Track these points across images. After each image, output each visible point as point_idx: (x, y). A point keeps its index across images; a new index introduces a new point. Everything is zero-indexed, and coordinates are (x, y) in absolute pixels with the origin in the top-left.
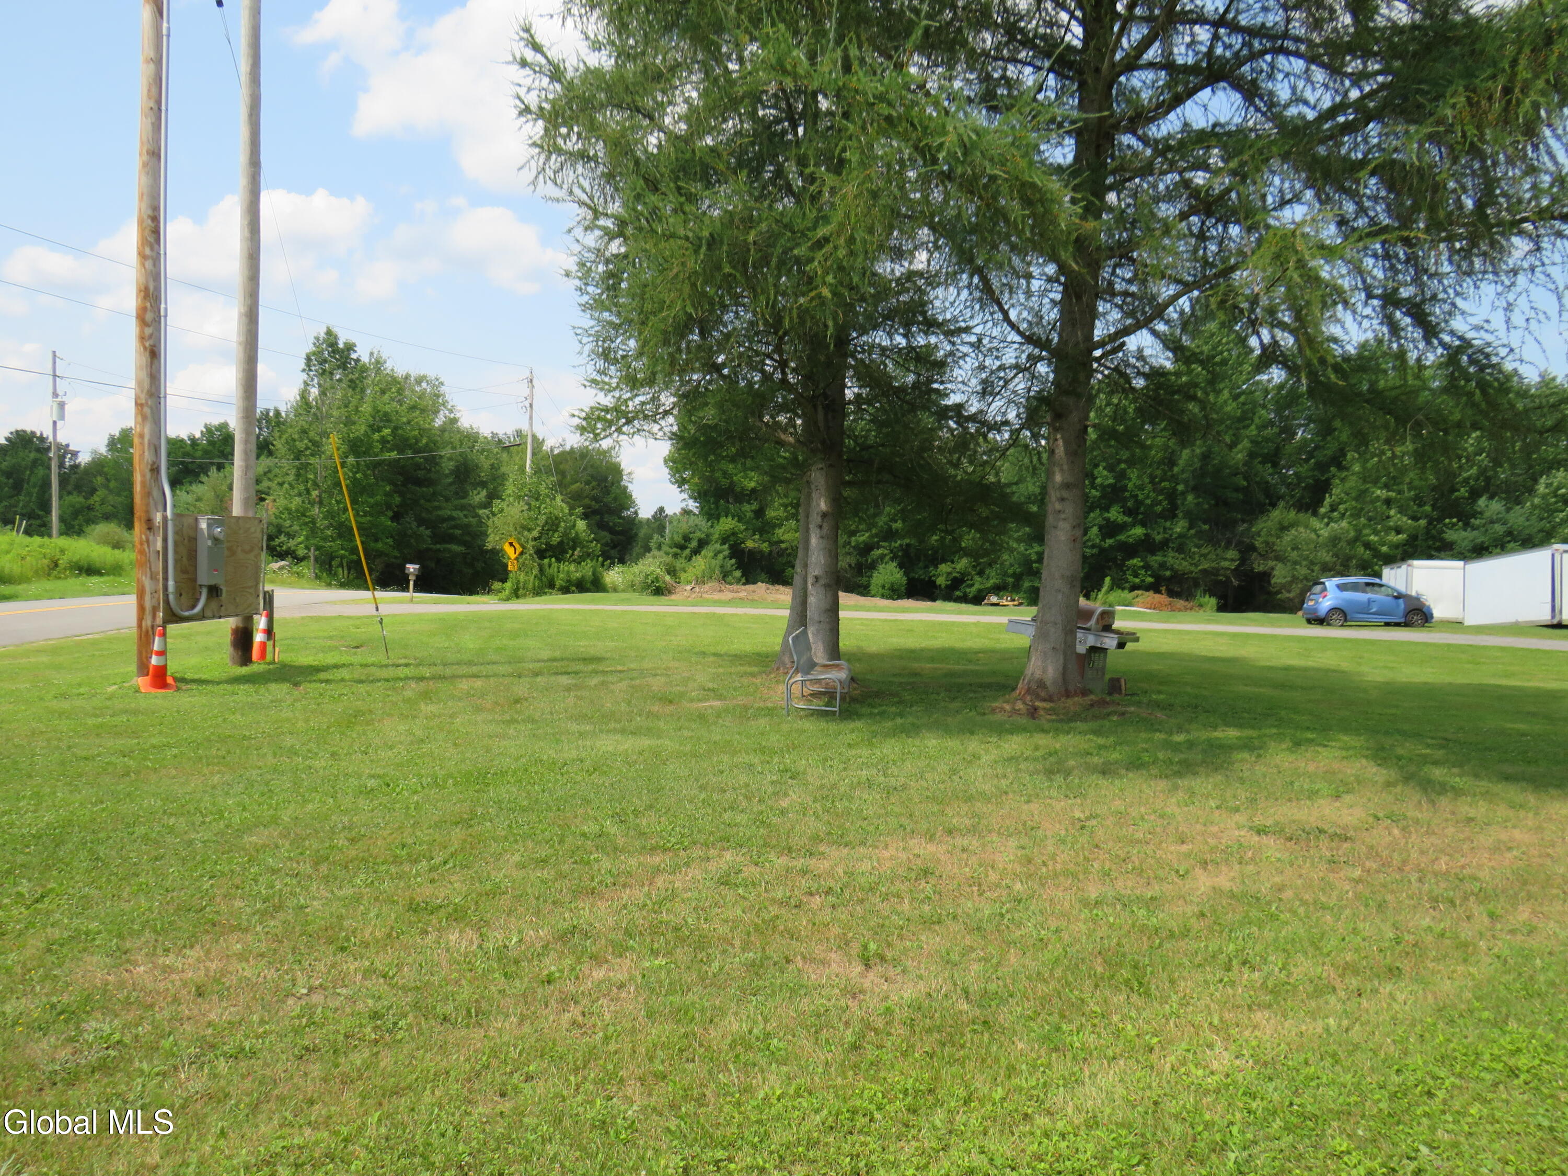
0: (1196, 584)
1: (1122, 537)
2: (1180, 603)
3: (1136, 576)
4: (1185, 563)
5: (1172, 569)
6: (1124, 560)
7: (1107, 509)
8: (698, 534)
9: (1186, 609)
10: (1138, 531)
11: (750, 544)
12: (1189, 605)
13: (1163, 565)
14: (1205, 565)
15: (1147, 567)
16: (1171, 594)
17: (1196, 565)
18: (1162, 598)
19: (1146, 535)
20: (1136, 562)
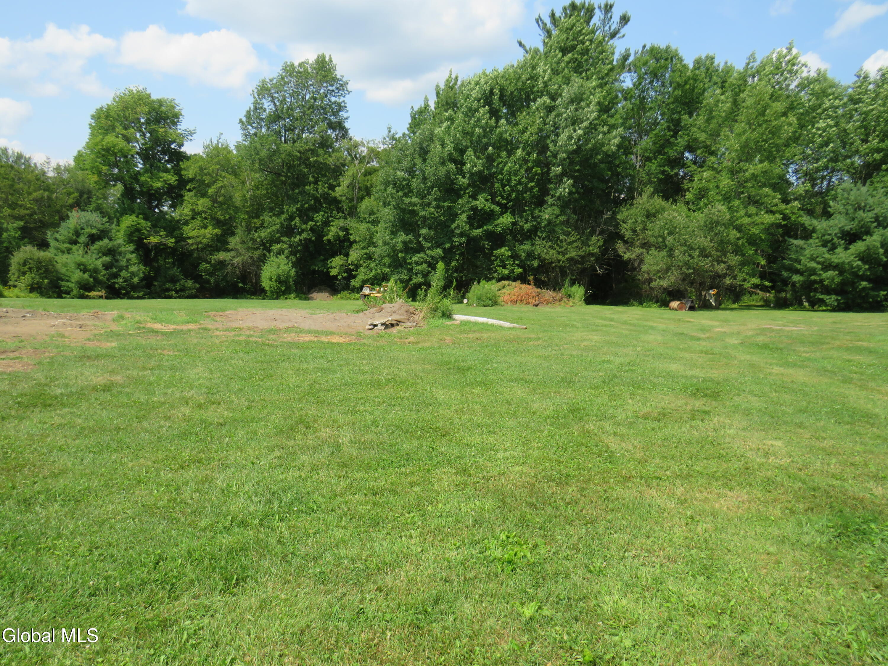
0: (564, 274)
1: (490, 227)
2: (548, 294)
3: (504, 267)
4: (552, 252)
5: (539, 257)
6: (492, 249)
7: (474, 197)
8: (88, 230)
9: (555, 300)
10: (506, 220)
11: (154, 240)
12: (558, 296)
13: (530, 255)
14: (573, 254)
15: (515, 256)
16: (539, 284)
17: (564, 254)
18: (529, 289)
19: (514, 224)
20: (504, 251)
